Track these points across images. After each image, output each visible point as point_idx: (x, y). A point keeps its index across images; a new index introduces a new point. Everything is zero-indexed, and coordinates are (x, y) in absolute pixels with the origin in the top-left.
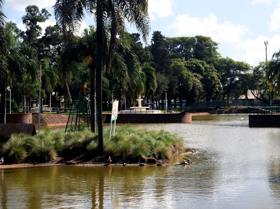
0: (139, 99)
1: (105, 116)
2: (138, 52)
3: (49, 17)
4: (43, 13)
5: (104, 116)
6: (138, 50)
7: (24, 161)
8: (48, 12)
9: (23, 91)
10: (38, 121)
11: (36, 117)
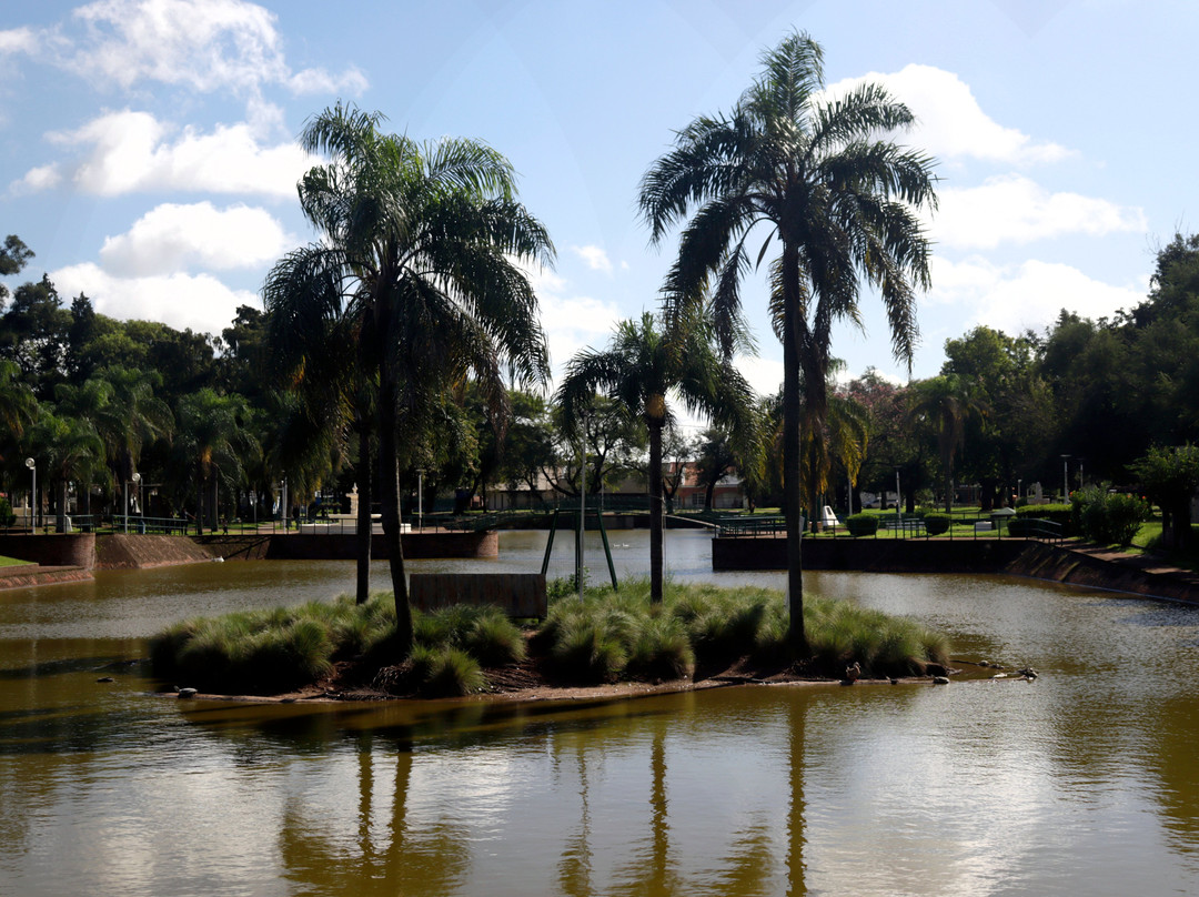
0: (353, 492)
1: (266, 540)
3: (27, 259)
4: (10, 247)
5: (263, 538)
7: (625, 676)
8: (24, 247)
9: (62, 471)
10: (112, 554)
11: (106, 543)
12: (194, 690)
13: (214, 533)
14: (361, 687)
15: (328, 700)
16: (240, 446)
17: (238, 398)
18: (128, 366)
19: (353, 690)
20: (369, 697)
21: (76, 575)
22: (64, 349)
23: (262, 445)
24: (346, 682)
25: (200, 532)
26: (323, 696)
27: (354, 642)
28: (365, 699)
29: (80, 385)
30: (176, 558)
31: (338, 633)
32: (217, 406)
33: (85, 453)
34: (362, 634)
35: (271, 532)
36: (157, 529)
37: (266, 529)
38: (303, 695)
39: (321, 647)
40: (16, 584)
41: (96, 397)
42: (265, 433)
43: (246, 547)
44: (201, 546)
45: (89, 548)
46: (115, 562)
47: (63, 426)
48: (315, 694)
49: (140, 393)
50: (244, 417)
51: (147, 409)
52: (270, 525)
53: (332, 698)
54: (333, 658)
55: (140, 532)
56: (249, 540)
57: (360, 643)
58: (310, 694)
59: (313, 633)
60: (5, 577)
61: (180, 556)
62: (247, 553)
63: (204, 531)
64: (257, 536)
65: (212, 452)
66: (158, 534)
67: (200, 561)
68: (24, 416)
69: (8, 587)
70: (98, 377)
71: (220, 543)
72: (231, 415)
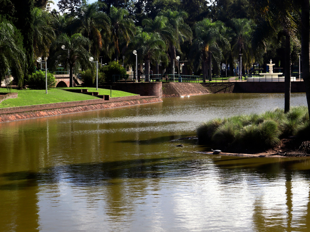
0: (270, 63)
1: (233, 85)
2: (243, 7)
5: (231, 84)
6: (243, 5)
9: (147, 56)
10: (169, 91)
11: (166, 86)
12: (220, 151)
13: (211, 82)
14: (294, 150)
15: (280, 156)
16: (221, 44)
17: (219, 22)
18: (173, 10)
19: (291, 152)
20: (298, 155)
21: (155, 99)
22: (145, 4)
23: (230, 43)
24: (287, 148)
25: (204, 81)
26: (277, 154)
27: (290, 130)
28: (296, 156)
29: (153, 18)
30: (195, 93)
31: (282, 126)
32: (211, 26)
33: (157, 48)
34: (293, 126)
35: (235, 81)
36: (187, 80)
37: (233, 79)
38: (268, 154)
39: (275, 132)
40: (132, 104)
41: (160, 24)
42: (231, 38)
43: (225, 87)
44: (205, 87)
45: (159, 88)
46: (170, 94)
47: (148, 36)
48: (273, 153)
49: (178, 21)
50: (222, 31)
51: (181, 28)
52: (234, 78)
53: (282, 155)
54: (281, 137)
55: (180, 81)
56: (225, 85)
57: (292, 131)
58: (271, 153)
59: (271, 126)
60: (128, 101)
61: (197, 92)
62: (224, 90)
63: (206, 81)
64: (229, 83)
65: (210, 47)
66: (187, 82)
67: (205, 94)
68: (130, 33)
69: (129, 105)
70: (161, 15)
71: (213, 86)
72: (217, 30)
